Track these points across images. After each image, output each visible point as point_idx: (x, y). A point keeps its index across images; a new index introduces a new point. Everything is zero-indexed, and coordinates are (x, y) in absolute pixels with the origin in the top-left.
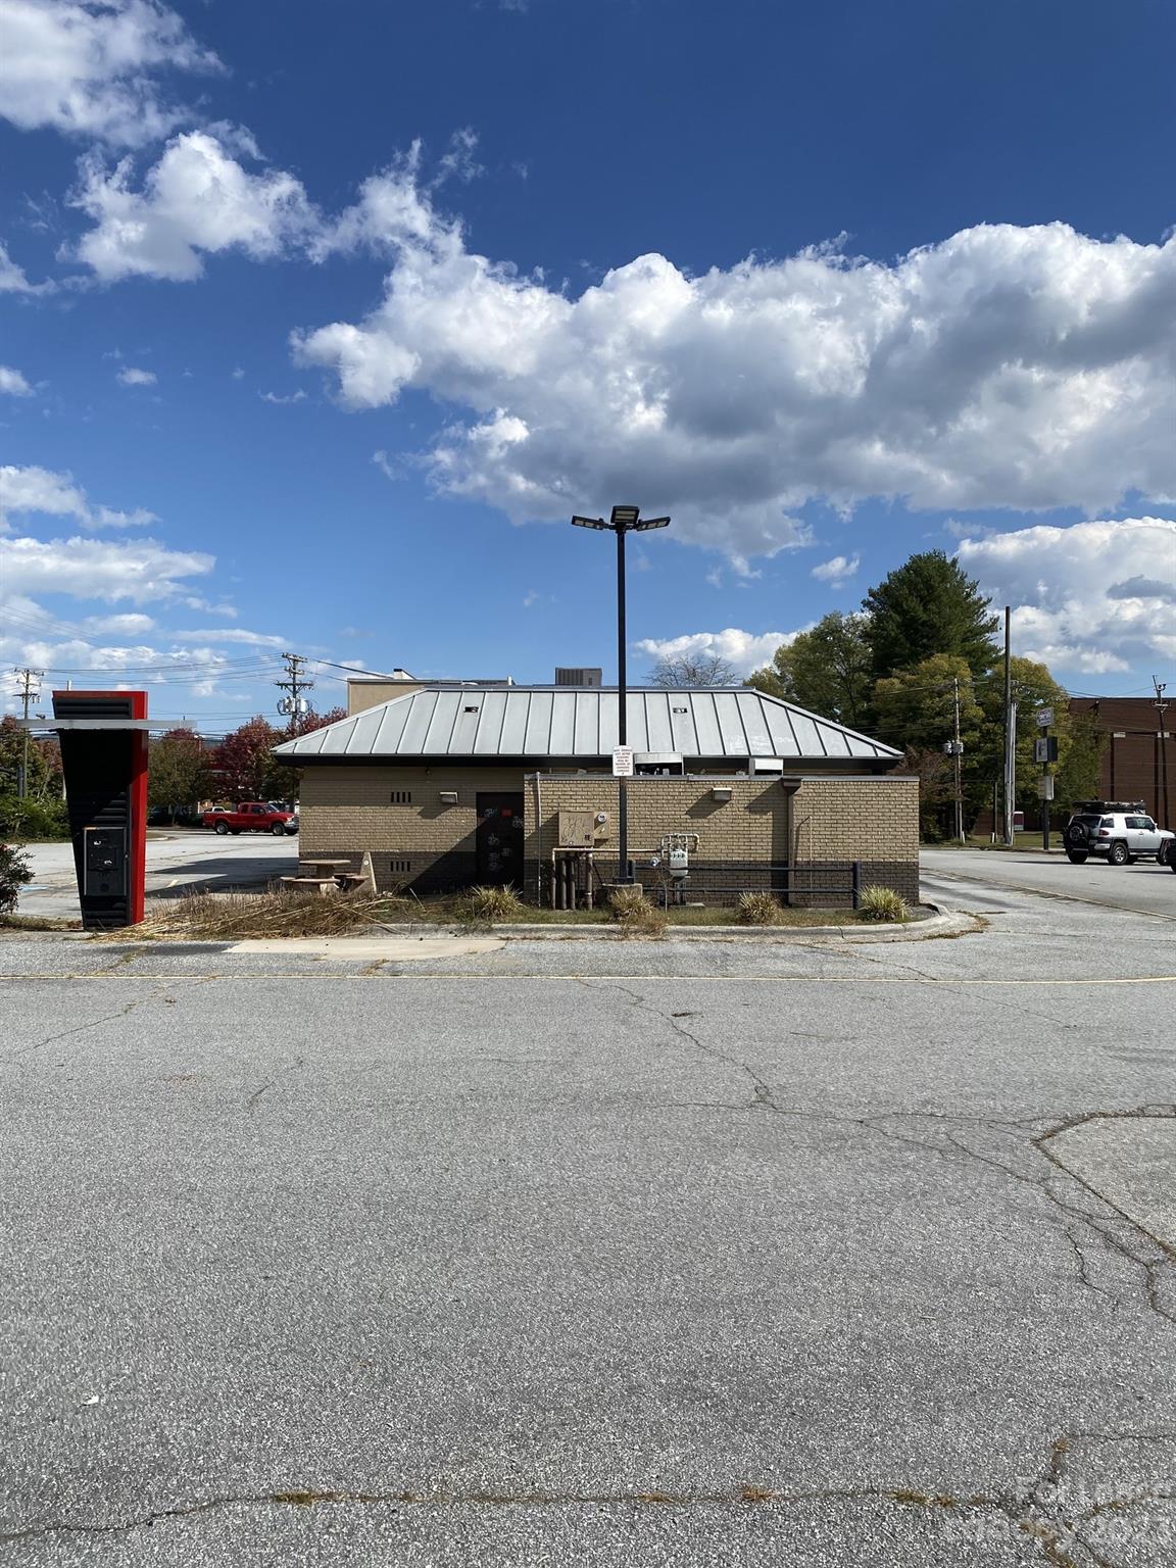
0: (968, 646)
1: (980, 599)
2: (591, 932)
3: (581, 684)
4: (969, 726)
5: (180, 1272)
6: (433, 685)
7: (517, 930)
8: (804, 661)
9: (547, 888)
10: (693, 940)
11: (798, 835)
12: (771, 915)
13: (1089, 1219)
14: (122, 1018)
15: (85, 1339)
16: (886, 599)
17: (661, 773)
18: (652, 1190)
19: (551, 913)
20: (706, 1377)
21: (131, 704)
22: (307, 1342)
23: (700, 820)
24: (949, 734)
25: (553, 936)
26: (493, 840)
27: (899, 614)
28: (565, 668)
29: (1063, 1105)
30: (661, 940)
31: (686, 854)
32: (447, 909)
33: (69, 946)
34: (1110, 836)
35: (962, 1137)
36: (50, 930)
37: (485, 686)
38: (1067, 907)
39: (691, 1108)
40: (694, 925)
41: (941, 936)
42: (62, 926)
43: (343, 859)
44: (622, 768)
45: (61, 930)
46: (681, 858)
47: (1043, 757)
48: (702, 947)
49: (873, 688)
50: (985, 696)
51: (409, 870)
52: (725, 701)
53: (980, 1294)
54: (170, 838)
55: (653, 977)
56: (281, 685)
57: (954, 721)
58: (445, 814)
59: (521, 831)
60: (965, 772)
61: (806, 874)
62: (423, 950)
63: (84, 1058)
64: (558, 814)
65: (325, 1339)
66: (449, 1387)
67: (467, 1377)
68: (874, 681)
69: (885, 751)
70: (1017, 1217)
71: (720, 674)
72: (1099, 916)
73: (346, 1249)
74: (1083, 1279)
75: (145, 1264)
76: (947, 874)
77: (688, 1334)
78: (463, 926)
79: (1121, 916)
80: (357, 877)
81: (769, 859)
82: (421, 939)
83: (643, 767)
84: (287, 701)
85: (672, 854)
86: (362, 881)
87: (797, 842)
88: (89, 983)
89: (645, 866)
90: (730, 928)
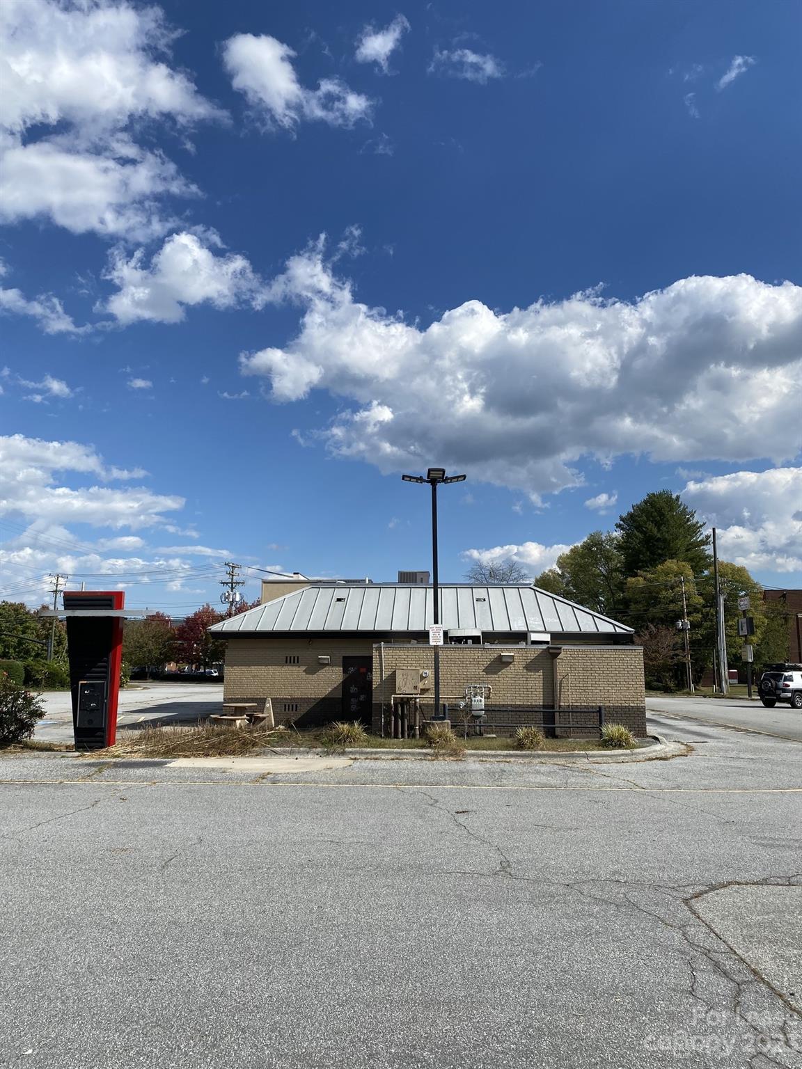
0: (690, 555)
1: (697, 523)
2: (413, 754)
3: (416, 582)
4: (693, 610)
5: (97, 975)
6: (316, 584)
7: (362, 753)
8: (577, 564)
9: (388, 723)
10: (482, 761)
11: (561, 686)
12: (538, 743)
13: (707, 953)
14: (90, 810)
15: (30, 1015)
16: (632, 522)
17: (466, 643)
18: (415, 928)
19: (387, 741)
20: (422, 1049)
21: (113, 600)
22: (169, 1020)
23: (493, 676)
24: (679, 616)
25: (387, 757)
26: (353, 689)
27: (641, 533)
28: (405, 571)
29: (712, 876)
30: (461, 760)
31: (483, 699)
32: (317, 738)
33: (64, 761)
34: (791, 687)
35: (634, 896)
36: (54, 750)
37: (350, 583)
38: (753, 738)
39: (454, 874)
40: (483, 750)
41: (657, 759)
42: (62, 748)
43: (253, 703)
44: (436, 640)
45: (61, 751)
46: (479, 702)
47: (744, 631)
48: (488, 766)
49: (626, 583)
50: (704, 589)
51: (296, 710)
52: (511, 593)
53: (618, 1000)
54: (145, 688)
55: (449, 787)
56: (224, 583)
57: (682, 606)
58: (322, 671)
59: (371, 682)
60: (693, 643)
61: (567, 714)
62: (298, 766)
63: (60, 836)
64: (395, 671)
65: (181, 1020)
66: (254, 1050)
67: (267, 1045)
68: (626, 579)
69: (622, 629)
70: (657, 950)
71: (515, 575)
72: (773, 745)
73: (206, 963)
74: (692, 992)
75: (76, 970)
76: (673, 715)
77: (417, 1021)
78: (326, 750)
79: (791, 745)
80: (261, 715)
81: (541, 704)
82: (297, 759)
83: (455, 639)
84: (227, 594)
85: (473, 699)
86: (264, 718)
87: (560, 691)
88: (72, 786)
89: (454, 708)
90: (508, 752)
